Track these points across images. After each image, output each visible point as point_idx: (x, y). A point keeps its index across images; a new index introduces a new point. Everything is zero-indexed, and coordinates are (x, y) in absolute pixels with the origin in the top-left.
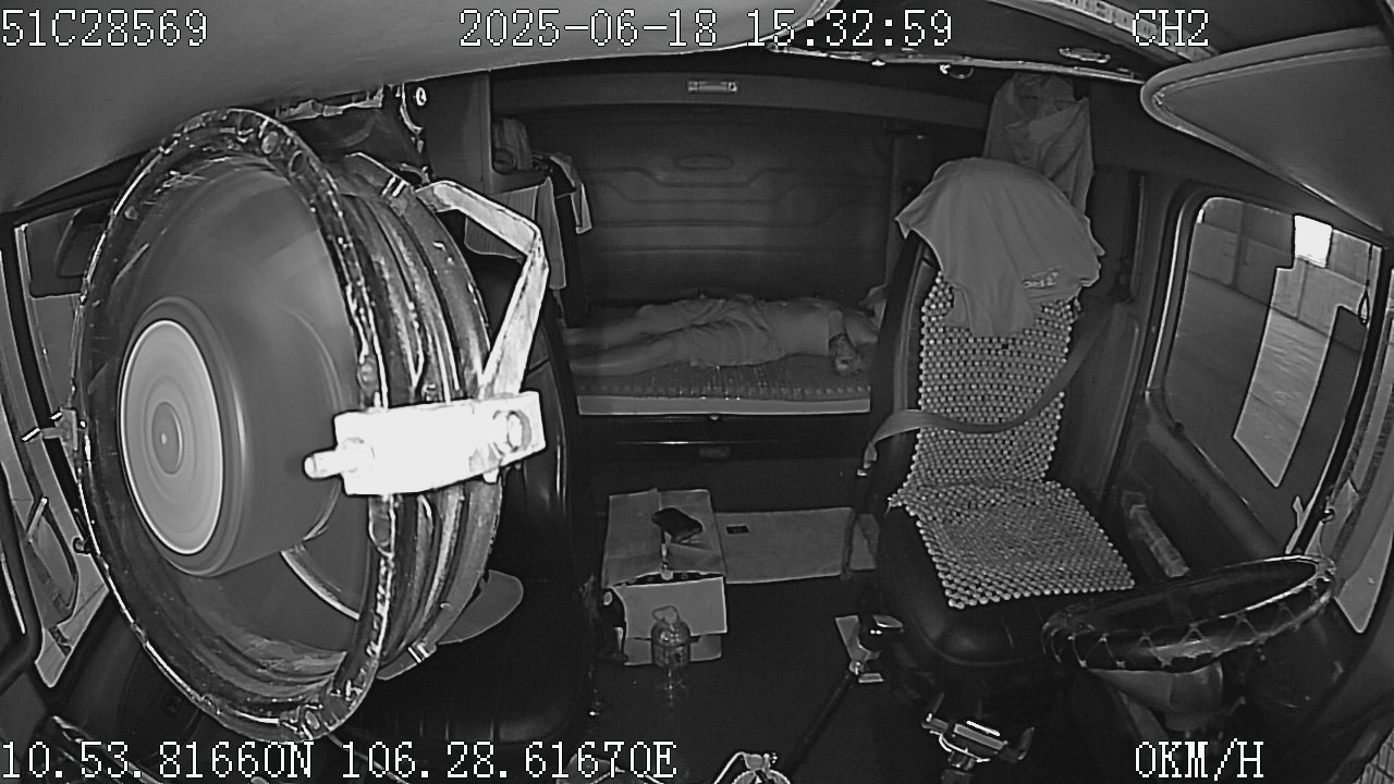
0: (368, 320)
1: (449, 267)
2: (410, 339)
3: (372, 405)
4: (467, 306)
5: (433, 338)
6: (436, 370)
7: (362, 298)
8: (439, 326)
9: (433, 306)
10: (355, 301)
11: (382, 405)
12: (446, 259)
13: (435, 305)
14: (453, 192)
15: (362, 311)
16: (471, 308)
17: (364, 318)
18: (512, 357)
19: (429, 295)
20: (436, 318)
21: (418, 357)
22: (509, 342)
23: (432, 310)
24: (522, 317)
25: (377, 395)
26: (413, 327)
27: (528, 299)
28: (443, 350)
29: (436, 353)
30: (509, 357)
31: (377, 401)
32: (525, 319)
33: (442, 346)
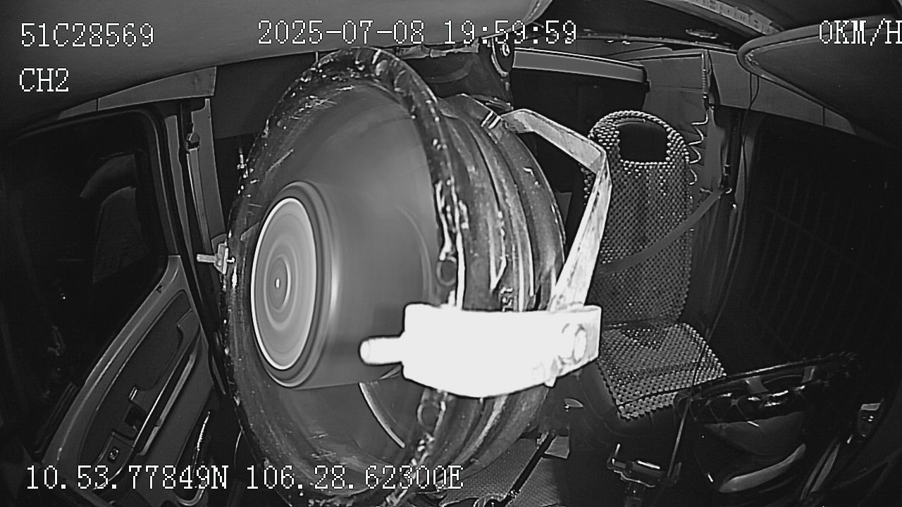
0: (453, 218)
1: (537, 189)
2: (495, 245)
3: (447, 302)
4: (549, 224)
5: (516, 248)
6: (515, 275)
7: (451, 196)
8: (522, 237)
9: (519, 219)
10: (443, 198)
11: (456, 304)
12: (534, 183)
13: (521, 217)
14: (530, 117)
15: (448, 209)
16: (553, 227)
17: (449, 216)
18: (584, 268)
19: (516, 209)
20: (521, 230)
21: (501, 261)
22: (581, 253)
23: (517, 221)
24: (593, 229)
25: (453, 293)
26: (500, 234)
27: (598, 212)
28: (523, 260)
29: (517, 260)
30: (581, 267)
31: (452, 298)
32: (595, 230)
33: (523, 256)
